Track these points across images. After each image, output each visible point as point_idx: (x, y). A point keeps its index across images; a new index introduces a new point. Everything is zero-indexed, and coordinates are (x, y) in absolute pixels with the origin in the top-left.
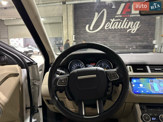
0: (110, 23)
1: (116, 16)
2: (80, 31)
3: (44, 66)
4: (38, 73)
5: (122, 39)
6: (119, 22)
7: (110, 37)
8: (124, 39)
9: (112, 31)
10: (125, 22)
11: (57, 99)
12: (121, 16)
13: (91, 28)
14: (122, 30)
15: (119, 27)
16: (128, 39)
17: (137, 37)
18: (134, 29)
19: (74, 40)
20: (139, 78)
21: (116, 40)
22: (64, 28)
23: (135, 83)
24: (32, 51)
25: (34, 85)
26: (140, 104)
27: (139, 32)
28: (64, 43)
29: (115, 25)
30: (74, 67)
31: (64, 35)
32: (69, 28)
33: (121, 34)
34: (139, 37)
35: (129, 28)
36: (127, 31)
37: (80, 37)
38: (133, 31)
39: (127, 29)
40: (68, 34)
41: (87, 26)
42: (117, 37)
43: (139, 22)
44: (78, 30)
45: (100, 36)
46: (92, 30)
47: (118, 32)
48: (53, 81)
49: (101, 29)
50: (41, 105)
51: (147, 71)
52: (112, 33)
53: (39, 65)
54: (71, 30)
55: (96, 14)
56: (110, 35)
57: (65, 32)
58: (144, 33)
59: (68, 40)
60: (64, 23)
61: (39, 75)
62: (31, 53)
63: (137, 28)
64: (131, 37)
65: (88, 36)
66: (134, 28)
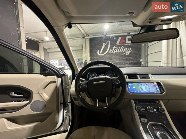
0: (113, 49)
1: (116, 45)
2: (94, 54)
3: (72, 77)
4: (68, 81)
5: (120, 59)
6: (118, 48)
7: (113, 58)
8: (122, 59)
9: (114, 54)
10: (122, 48)
11: (80, 96)
12: (119, 45)
13: (101, 53)
14: (120, 53)
15: (118, 51)
16: (124, 59)
17: (130, 57)
18: (127, 53)
19: (90, 60)
20: (133, 83)
21: (117, 60)
22: (84, 53)
23: (130, 86)
24: (64, 68)
25: (66, 88)
26: (134, 99)
27: (131, 54)
28: (84, 62)
29: (116, 50)
30: (91, 77)
31: (84, 57)
32: (87, 53)
33: (119, 56)
34: (131, 57)
35: (125, 52)
36: (123, 54)
37: (94, 58)
38: (127, 54)
39: (123, 53)
40: (86, 57)
41: (98, 51)
42: (117, 58)
43: (131, 48)
44: (92, 54)
45: (106, 57)
46: (101, 54)
47: (117, 55)
48: (78, 85)
49: (107, 53)
50: (70, 101)
51: (138, 78)
52: (114, 55)
53: (69, 76)
54: (88, 54)
55: (104, 44)
56: (113, 57)
57: (84, 55)
58: (134, 55)
59: (86, 60)
60: (84, 50)
61: (68, 82)
62: (63, 69)
63: (130, 52)
64: (126, 57)
65: (99, 57)
66: (128, 51)
